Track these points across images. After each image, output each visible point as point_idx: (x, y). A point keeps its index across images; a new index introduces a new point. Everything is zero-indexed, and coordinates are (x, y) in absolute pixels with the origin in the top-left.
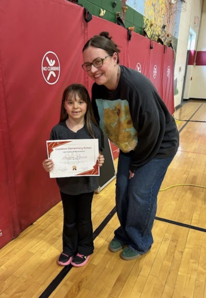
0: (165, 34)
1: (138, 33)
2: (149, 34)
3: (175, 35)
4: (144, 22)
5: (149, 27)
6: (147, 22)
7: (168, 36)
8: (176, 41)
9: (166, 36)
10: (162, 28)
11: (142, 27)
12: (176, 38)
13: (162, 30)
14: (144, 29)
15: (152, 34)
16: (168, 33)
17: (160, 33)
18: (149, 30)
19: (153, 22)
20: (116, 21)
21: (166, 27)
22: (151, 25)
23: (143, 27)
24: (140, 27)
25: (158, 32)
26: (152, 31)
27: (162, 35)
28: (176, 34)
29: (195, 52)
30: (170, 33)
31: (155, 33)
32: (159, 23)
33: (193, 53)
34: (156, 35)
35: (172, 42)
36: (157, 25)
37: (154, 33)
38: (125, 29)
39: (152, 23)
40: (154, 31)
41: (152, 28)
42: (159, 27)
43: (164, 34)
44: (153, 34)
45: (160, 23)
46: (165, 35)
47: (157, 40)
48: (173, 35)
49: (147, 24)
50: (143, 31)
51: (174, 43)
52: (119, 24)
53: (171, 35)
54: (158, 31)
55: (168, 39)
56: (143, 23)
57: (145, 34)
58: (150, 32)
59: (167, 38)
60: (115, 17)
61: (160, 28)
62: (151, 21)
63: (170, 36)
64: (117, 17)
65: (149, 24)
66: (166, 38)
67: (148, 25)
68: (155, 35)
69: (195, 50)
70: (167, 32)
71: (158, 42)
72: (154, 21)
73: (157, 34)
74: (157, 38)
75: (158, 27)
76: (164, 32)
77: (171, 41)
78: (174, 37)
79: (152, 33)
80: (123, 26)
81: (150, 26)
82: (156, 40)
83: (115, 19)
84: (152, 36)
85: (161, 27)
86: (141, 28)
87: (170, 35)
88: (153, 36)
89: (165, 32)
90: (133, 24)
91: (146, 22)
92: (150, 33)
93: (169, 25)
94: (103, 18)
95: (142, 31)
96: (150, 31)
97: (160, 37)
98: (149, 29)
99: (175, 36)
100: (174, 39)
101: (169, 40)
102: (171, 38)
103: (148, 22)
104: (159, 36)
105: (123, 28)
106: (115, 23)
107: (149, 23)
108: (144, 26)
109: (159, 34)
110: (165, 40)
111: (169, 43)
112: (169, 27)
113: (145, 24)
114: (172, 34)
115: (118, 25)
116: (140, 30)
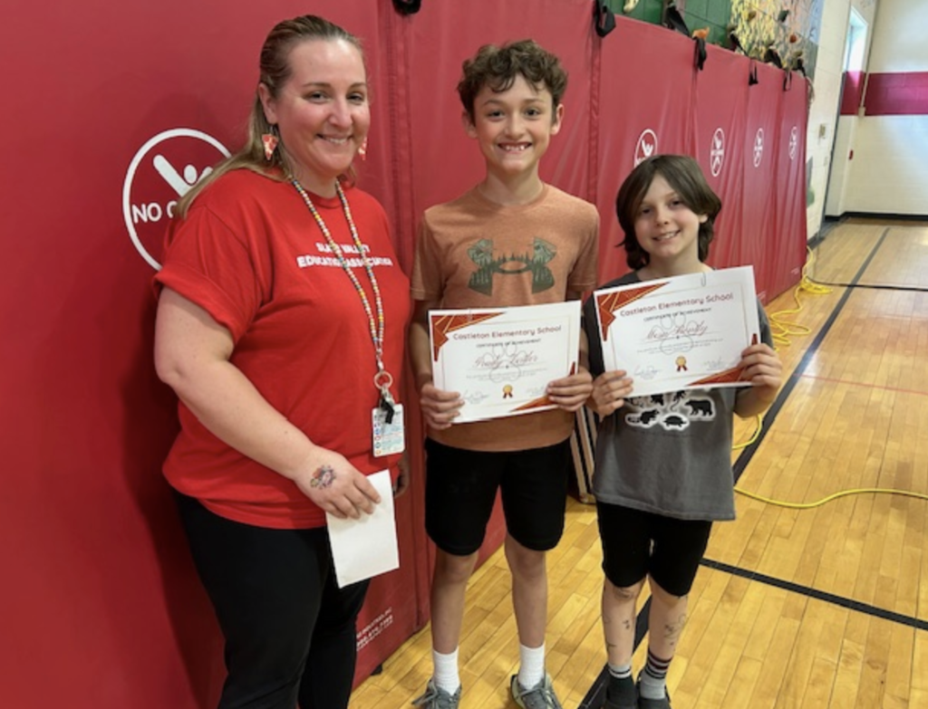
0: (786, 35)
1: (718, 43)
2: (743, 41)
3: (811, 35)
4: (733, 8)
5: (745, 23)
6: (740, 9)
7: (793, 40)
8: (814, 50)
9: (788, 40)
10: (779, 19)
11: (726, 25)
12: (812, 44)
13: (777, 25)
14: (733, 29)
15: (750, 42)
16: (792, 33)
17: (773, 37)
18: (745, 32)
19: (756, 7)
20: (664, 18)
21: (788, 18)
22: (752, 16)
23: (729, 26)
24: (722, 23)
25: (767, 32)
26: (751, 31)
27: (777, 42)
28: (813, 32)
29: (863, 75)
30: (799, 32)
31: (761, 37)
32: (770, 7)
33: (856, 78)
34: (763, 43)
35: (802, 57)
36: (765, 14)
37: (757, 38)
38: (690, 39)
39: (754, 9)
40: (756, 32)
41: (753, 23)
42: (770, 17)
43: (783, 36)
44: (753, 42)
45: (773, 7)
46: (784, 39)
47: (765, 57)
48: (806, 37)
49: (740, 15)
50: (729, 36)
51: (807, 57)
52: (672, 27)
53: (800, 36)
54: (767, 29)
55: (794, 48)
56: (730, 14)
57: (734, 43)
58: (746, 36)
59: (790, 45)
60: (662, 6)
61: (772, 21)
62: (750, 4)
63: (799, 41)
64: (667, 7)
65: (745, 14)
66: (786, 48)
67: (743, 16)
68: (758, 44)
69: (864, 70)
70: (790, 29)
71: (767, 61)
72: (757, 5)
73: (765, 39)
74: (763, 49)
75: (767, 18)
76: (781, 31)
77: (800, 54)
78: (807, 42)
79: (751, 38)
80: (684, 33)
81: (747, 17)
82: (762, 56)
83: (661, 15)
84: (750, 48)
85: (777, 18)
86: (724, 28)
87: (797, 36)
88: (755, 46)
89: (785, 30)
90: (706, 21)
91: (737, 10)
92: (748, 39)
93: (795, 10)
94: (634, 17)
95: (726, 35)
96: (748, 32)
97: (771, 47)
98: (743, 26)
99: (812, 39)
100: (807, 47)
101: (795, 50)
102: (799, 45)
103: (743, 9)
104: (771, 44)
105: (685, 37)
106: (661, 24)
107: (746, 10)
108: (732, 21)
109: (769, 37)
110: (783, 54)
111: (793, 59)
112: (796, 14)
113: (736, 16)
114: (802, 34)
115: (669, 31)
116: (721, 33)
